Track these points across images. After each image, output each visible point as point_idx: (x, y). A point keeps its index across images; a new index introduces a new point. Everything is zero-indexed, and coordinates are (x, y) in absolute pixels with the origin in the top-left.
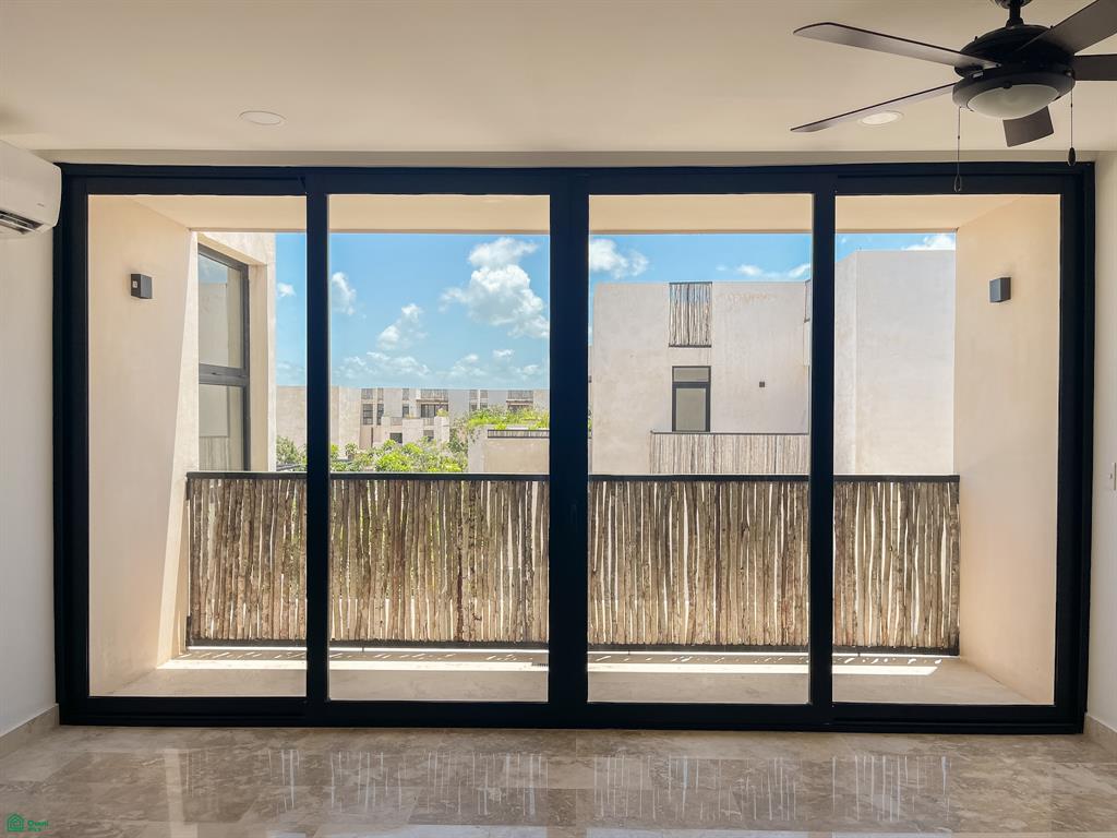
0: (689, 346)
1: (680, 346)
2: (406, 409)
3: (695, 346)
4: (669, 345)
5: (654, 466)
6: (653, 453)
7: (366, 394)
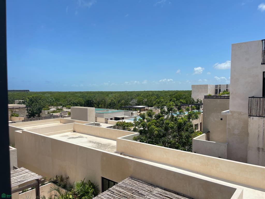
4: (262, 64)
5: (249, 110)
6: (249, 105)
7: (216, 86)
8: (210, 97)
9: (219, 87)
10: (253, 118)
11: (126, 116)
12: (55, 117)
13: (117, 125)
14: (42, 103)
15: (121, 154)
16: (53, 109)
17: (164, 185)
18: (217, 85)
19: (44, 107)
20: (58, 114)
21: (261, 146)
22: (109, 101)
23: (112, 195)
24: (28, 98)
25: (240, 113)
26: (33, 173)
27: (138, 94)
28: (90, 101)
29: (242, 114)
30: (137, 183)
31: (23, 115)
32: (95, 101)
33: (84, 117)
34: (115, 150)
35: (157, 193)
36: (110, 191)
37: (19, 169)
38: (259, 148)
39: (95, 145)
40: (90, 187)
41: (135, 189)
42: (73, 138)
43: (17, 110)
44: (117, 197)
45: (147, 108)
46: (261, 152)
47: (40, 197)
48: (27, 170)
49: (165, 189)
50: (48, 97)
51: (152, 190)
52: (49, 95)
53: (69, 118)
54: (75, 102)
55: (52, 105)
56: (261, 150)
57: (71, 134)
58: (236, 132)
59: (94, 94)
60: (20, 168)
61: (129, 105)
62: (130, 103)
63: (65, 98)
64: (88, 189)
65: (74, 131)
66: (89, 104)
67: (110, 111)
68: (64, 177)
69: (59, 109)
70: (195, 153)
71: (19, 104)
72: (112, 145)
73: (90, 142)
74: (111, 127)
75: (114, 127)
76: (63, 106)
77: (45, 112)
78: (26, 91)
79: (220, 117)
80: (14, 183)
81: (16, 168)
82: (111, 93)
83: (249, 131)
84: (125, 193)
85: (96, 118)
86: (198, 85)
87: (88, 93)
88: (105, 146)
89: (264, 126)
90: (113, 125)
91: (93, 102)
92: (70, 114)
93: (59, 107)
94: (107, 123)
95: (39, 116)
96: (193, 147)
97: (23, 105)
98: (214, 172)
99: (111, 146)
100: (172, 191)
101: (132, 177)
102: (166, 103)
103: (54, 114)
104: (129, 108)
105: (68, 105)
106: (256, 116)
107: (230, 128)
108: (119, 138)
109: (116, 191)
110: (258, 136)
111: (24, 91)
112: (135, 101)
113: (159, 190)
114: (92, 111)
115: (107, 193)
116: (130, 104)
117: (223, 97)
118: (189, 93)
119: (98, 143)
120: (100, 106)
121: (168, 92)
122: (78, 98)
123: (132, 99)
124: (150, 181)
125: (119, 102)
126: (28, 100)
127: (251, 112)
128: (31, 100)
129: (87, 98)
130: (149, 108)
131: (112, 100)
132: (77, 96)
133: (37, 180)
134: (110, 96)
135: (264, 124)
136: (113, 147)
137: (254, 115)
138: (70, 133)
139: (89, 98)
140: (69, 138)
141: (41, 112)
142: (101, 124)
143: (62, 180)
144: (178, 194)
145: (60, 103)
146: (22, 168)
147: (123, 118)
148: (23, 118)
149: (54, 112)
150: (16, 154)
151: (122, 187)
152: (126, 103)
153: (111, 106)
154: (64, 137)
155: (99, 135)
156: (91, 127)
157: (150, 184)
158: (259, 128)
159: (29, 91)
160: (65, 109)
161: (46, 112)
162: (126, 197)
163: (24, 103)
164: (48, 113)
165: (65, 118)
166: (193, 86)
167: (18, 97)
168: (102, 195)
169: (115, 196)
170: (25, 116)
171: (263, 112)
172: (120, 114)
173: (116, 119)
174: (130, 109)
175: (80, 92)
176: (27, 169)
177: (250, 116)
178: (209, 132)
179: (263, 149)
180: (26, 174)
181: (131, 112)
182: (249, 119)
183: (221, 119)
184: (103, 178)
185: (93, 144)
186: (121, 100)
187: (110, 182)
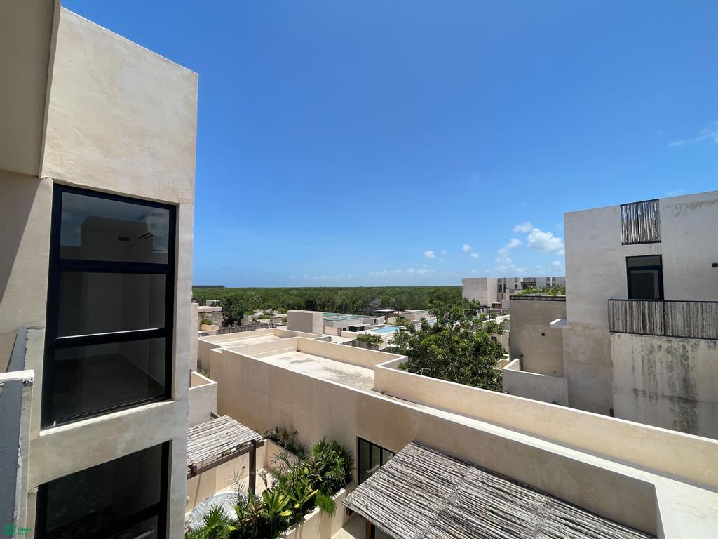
0: (640, 243)
1: (632, 243)
2: (516, 286)
3: (646, 242)
4: (623, 244)
5: (609, 321)
6: (609, 312)
7: (499, 280)
8: (521, 298)
9: (503, 281)
10: (619, 336)
11: (369, 326)
12: (263, 326)
13: (358, 339)
14: (244, 305)
15: (383, 393)
16: (259, 313)
17: (483, 463)
18: (501, 279)
19: (246, 310)
20: (267, 321)
21: (640, 387)
22: (339, 301)
23: (392, 480)
24: (225, 298)
25: (587, 327)
26: (244, 428)
27: (381, 291)
28: (312, 301)
29: (591, 327)
30: (431, 454)
31: (217, 322)
32: (318, 302)
33: (307, 327)
34: (371, 386)
35: (475, 480)
36: (385, 470)
37: (220, 419)
38: (635, 391)
39: (335, 376)
40: (338, 454)
41: (432, 469)
42: (297, 362)
43: (209, 315)
44: (402, 485)
45: (397, 312)
46: (641, 397)
47: (257, 472)
48: (234, 422)
49: (488, 471)
50: (252, 296)
51: (462, 471)
52: (253, 293)
53: (285, 328)
54: (290, 303)
55: (258, 308)
56: (640, 394)
57: (294, 355)
58: (581, 358)
59: (316, 292)
60: (222, 416)
61: (369, 308)
62: (371, 304)
63: (275, 296)
64: (334, 457)
65: (298, 351)
66: (311, 306)
67: (342, 316)
68: (289, 431)
69: (268, 314)
70: (508, 393)
71: (212, 305)
72: (363, 376)
73: (327, 369)
74: (347, 343)
75: (354, 343)
76: (274, 309)
77: (248, 319)
78: (221, 286)
79: (540, 330)
80: (215, 448)
81: (216, 417)
82: (341, 289)
83: (614, 359)
84: (415, 476)
85: (324, 327)
86: (471, 279)
87: (307, 289)
88: (354, 378)
89: (642, 351)
90: (351, 340)
91: (315, 303)
92: (285, 321)
93: (269, 311)
94: (341, 336)
95: (239, 324)
96: (505, 384)
97: (217, 307)
98: (564, 435)
99: (361, 378)
100: (503, 475)
101: (417, 443)
102: (450, 306)
103: (262, 321)
104: (370, 312)
105: (280, 307)
106: (626, 332)
107: (570, 351)
108: (378, 366)
109: (397, 473)
110: (631, 368)
111: (218, 287)
112: (378, 301)
113: (478, 472)
114: (318, 316)
115: (381, 476)
116: (370, 306)
117: (544, 298)
118: (458, 290)
119: (340, 373)
120: (326, 309)
121: (423, 288)
122: (293, 297)
123: (373, 299)
124: (455, 452)
125: (354, 302)
126: (225, 300)
127: (614, 325)
128: (228, 300)
129: (307, 297)
130: (400, 312)
131: (344, 300)
132: (292, 294)
133: (253, 442)
134: (340, 293)
135: (642, 346)
136: (366, 380)
137: (620, 329)
138: (291, 353)
139: (309, 297)
140: (292, 363)
141: (242, 318)
142: (333, 337)
143: (286, 436)
144: (516, 482)
145: (269, 304)
146: (226, 417)
147: (362, 329)
148: (217, 328)
149: (261, 318)
150: (216, 391)
151: (405, 462)
152: (365, 305)
153: (342, 309)
154: (284, 361)
155: (338, 357)
156: (326, 344)
157: (454, 458)
158: (633, 353)
159: (224, 286)
160: (277, 314)
161: (250, 318)
162: (419, 485)
163: (218, 304)
164: (253, 320)
165: (278, 328)
166: (464, 280)
167: (211, 295)
168: (373, 480)
169: (398, 483)
170: (221, 325)
171: (638, 326)
172: (357, 321)
173: (353, 329)
174: (371, 314)
175: (296, 289)
176: (234, 418)
177: (613, 331)
178: (522, 355)
179: (644, 392)
180: (232, 429)
181: (373, 318)
182: (612, 338)
183: (543, 335)
184: (359, 439)
185: (332, 373)
186: (358, 299)
187: (373, 446)
